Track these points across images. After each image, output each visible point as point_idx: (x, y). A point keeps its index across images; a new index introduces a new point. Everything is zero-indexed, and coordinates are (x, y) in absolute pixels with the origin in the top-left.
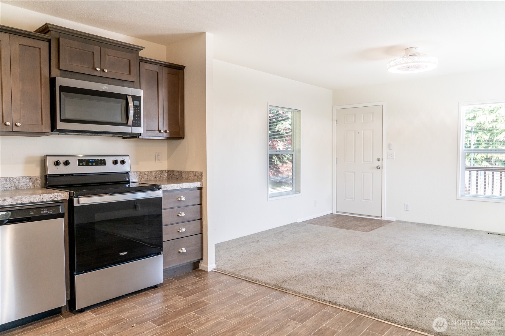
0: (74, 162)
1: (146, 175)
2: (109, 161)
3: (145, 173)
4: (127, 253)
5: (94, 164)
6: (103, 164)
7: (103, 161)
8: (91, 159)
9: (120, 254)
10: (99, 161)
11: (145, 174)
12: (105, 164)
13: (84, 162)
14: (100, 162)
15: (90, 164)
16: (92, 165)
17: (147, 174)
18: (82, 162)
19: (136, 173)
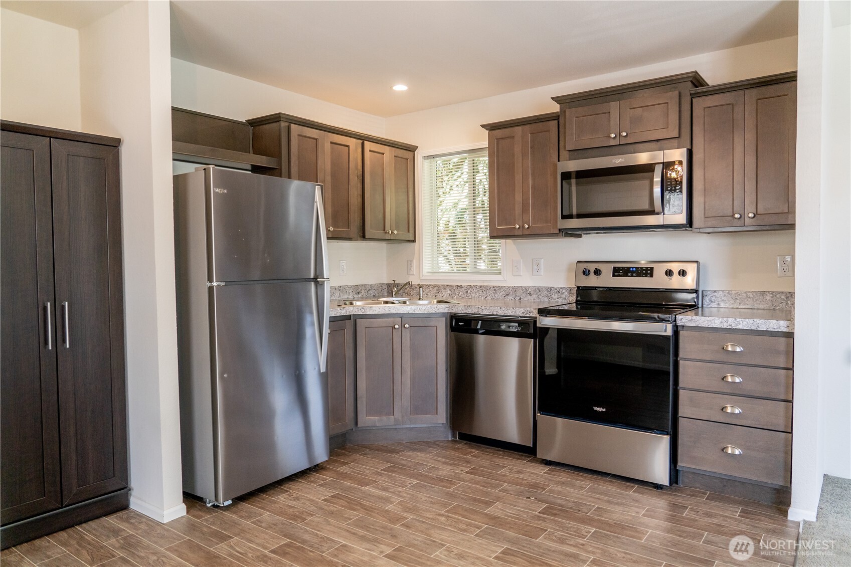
0: (607, 270)
1: (749, 299)
2: (660, 270)
3: (748, 294)
4: (604, 410)
5: (635, 275)
6: (649, 275)
7: (649, 270)
8: (633, 268)
9: (595, 408)
10: (644, 270)
11: (747, 297)
12: (651, 276)
13: (621, 272)
14: (644, 272)
15: (630, 274)
16: (632, 276)
17: (751, 296)
18: (617, 272)
19: (728, 293)
